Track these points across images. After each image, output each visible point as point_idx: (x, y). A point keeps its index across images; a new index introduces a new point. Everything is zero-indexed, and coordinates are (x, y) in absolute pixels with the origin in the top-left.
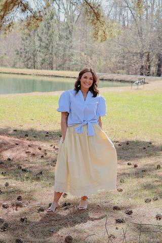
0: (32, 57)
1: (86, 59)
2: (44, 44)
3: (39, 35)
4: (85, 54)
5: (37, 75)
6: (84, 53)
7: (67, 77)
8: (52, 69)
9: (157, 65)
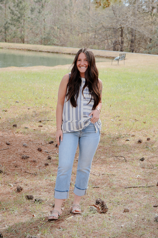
0: (3, 30)
1: (58, 33)
2: (16, 16)
3: (11, 8)
4: (58, 28)
5: (8, 48)
6: (56, 27)
7: (40, 51)
8: (24, 43)
9: (129, 41)
